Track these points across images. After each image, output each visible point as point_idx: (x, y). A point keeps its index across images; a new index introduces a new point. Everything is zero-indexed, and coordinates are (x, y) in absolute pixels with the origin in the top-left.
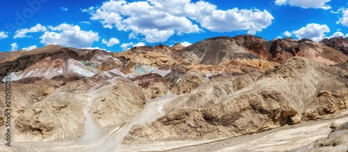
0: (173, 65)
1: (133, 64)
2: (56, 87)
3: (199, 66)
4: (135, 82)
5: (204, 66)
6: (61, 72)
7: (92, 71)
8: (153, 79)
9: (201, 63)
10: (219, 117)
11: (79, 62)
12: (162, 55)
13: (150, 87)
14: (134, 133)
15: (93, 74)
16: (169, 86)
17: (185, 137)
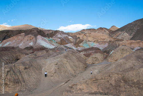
0: (110, 41)
1: (81, 41)
2: (27, 54)
3: (129, 41)
4: (82, 53)
5: (133, 41)
6: (31, 44)
7: (53, 45)
8: (94, 51)
9: (131, 39)
10: (135, 81)
11: (45, 38)
12: (102, 34)
13: (91, 56)
14: (72, 87)
15: (54, 47)
16: (105, 56)
17: (108, 93)
